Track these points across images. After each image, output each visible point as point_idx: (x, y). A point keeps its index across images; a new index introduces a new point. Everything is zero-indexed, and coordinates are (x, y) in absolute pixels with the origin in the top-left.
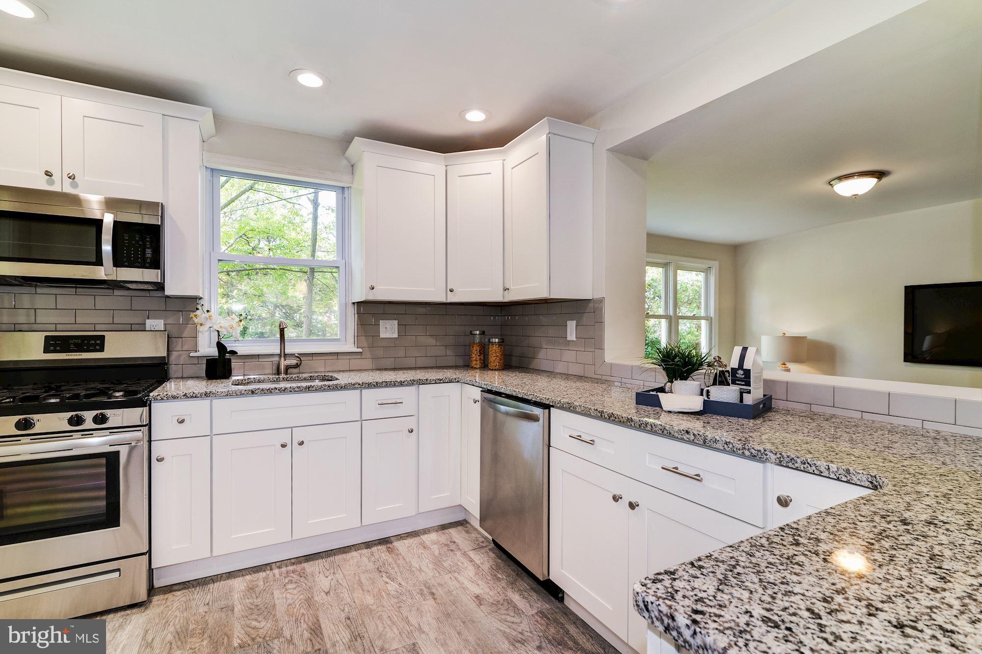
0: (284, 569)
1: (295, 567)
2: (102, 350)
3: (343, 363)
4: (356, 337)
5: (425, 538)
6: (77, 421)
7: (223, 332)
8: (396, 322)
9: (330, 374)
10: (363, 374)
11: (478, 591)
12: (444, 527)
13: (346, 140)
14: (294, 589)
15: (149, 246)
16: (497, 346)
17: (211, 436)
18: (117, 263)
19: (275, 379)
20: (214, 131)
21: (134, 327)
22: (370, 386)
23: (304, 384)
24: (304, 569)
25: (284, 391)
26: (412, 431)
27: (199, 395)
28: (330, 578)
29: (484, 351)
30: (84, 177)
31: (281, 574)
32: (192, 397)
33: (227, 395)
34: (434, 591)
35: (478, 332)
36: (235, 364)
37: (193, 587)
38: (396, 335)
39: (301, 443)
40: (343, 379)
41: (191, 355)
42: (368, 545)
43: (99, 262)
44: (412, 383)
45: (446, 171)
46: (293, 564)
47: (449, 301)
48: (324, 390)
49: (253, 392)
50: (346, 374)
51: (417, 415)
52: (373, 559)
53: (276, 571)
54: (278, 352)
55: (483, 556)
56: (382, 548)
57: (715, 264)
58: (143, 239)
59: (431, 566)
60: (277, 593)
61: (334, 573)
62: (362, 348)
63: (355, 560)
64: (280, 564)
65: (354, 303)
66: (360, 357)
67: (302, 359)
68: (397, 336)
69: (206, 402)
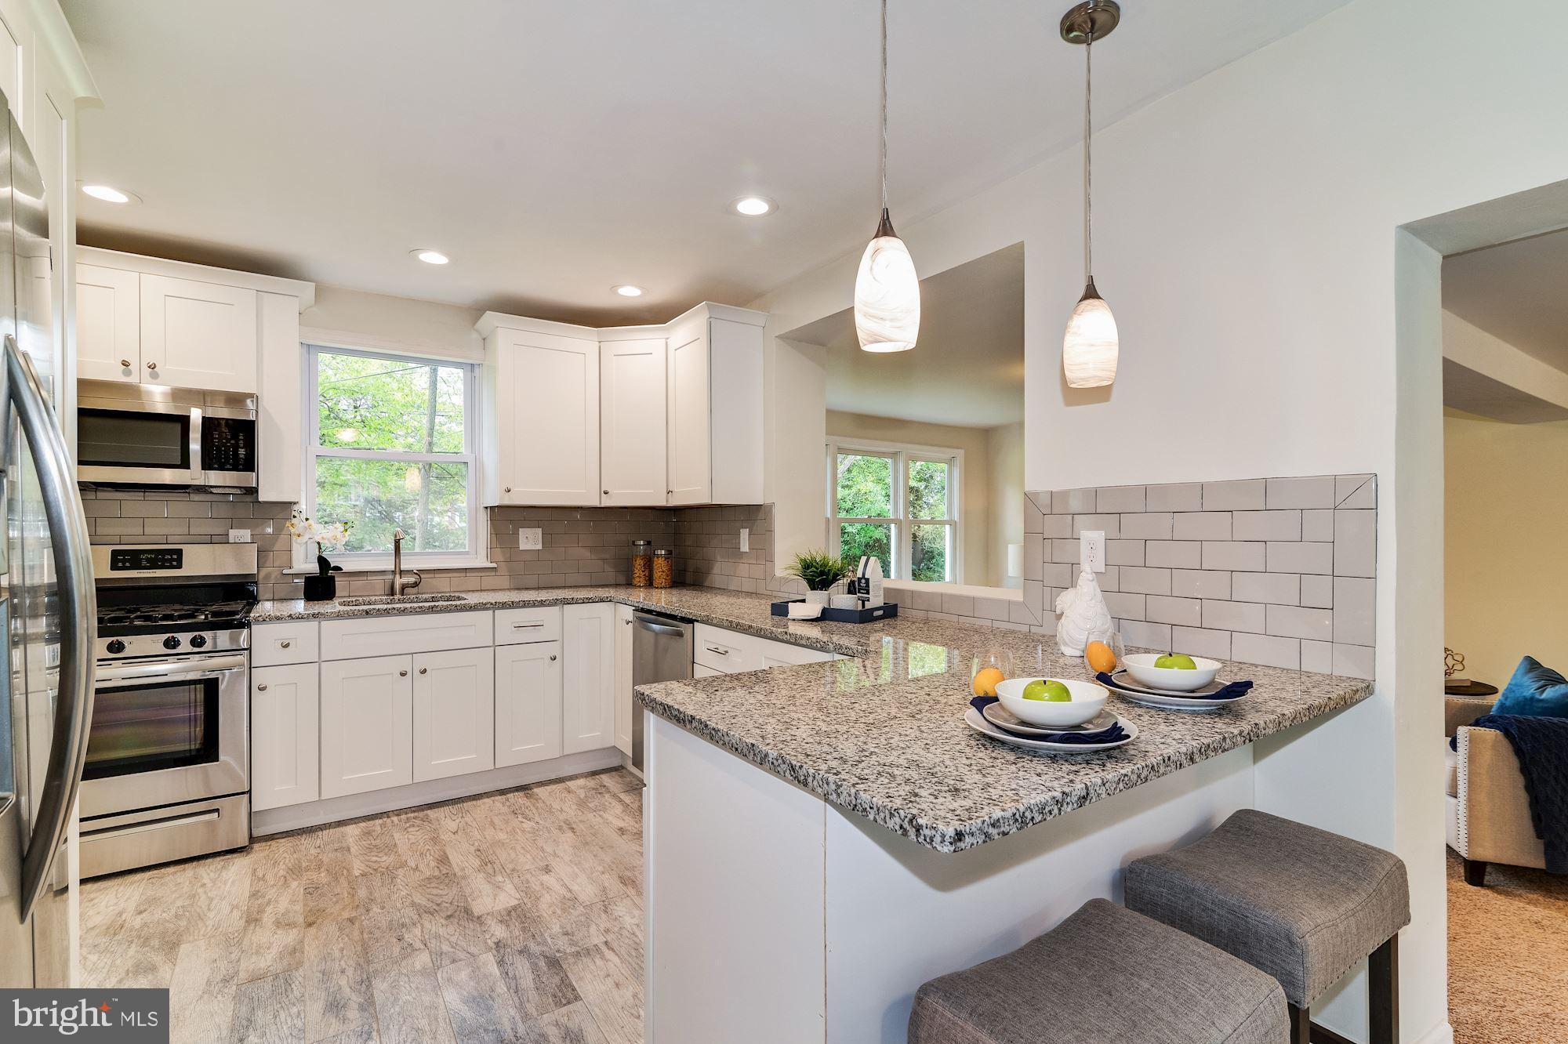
0: (403, 817)
1: (416, 814)
2: (179, 566)
3: (473, 581)
4: (489, 550)
5: (570, 783)
6: (171, 644)
7: (325, 544)
8: (540, 531)
9: (457, 594)
10: (497, 594)
11: (621, 824)
12: (594, 773)
13: (477, 310)
14: (417, 831)
15: (242, 445)
16: (663, 559)
17: (319, 662)
18: (206, 465)
19: (389, 601)
20: (314, 302)
21: (215, 539)
22: (504, 606)
23: (427, 604)
24: (427, 815)
25: (403, 612)
26: (555, 659)
27: (305, 616)
28: (457, 821)
29: (649, 564)
30: (165, 365)
31: (400, 821)
32: (298, 618)
33: (338, 616)
34: (574, 826)
35: (642, 543)
36: (340, 583)
37: (298, 834)
38: (539, 547)
39: (424, 671)
40: (472, 599)
41: (285, 572)
42: (502, 792)
43: (185, 464)
44: (555, 603)
45: (600, 347)
46: (414, 811)
47: (603, 505)
48: (450, 611)
49: (367, 613)
50: (477, 594)
51: (561, 640)
52: (508, 804)
53: (395, 819)
54: (392, 567)
55: (634, 796)
56: (521, 794)
57: (960, 454)
58: (235, 437)
59: (574, 807)
60: (397, 836)
61: (462, 817)
62: (496, 562)
63: (487, 805)
64: (398, 812)
65: (486, 508)
66: (494, 574)
67: (422, 576)
68: (541, 548)
69: (314, 624)
